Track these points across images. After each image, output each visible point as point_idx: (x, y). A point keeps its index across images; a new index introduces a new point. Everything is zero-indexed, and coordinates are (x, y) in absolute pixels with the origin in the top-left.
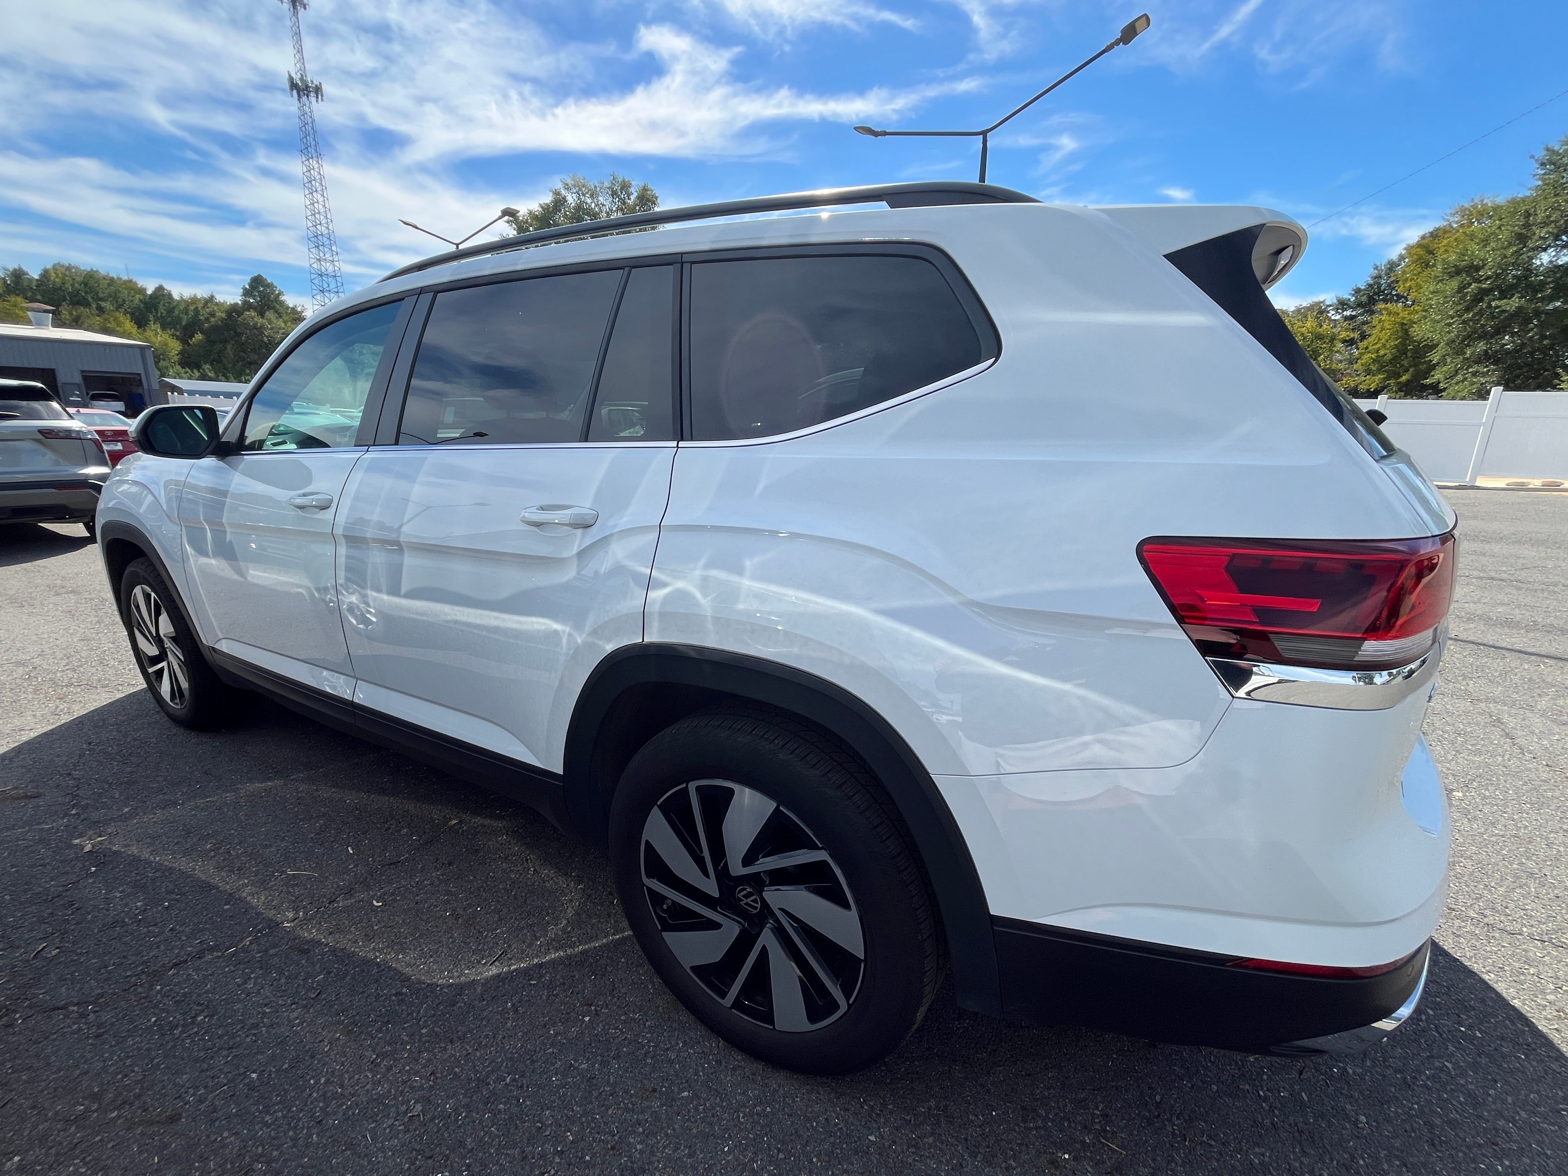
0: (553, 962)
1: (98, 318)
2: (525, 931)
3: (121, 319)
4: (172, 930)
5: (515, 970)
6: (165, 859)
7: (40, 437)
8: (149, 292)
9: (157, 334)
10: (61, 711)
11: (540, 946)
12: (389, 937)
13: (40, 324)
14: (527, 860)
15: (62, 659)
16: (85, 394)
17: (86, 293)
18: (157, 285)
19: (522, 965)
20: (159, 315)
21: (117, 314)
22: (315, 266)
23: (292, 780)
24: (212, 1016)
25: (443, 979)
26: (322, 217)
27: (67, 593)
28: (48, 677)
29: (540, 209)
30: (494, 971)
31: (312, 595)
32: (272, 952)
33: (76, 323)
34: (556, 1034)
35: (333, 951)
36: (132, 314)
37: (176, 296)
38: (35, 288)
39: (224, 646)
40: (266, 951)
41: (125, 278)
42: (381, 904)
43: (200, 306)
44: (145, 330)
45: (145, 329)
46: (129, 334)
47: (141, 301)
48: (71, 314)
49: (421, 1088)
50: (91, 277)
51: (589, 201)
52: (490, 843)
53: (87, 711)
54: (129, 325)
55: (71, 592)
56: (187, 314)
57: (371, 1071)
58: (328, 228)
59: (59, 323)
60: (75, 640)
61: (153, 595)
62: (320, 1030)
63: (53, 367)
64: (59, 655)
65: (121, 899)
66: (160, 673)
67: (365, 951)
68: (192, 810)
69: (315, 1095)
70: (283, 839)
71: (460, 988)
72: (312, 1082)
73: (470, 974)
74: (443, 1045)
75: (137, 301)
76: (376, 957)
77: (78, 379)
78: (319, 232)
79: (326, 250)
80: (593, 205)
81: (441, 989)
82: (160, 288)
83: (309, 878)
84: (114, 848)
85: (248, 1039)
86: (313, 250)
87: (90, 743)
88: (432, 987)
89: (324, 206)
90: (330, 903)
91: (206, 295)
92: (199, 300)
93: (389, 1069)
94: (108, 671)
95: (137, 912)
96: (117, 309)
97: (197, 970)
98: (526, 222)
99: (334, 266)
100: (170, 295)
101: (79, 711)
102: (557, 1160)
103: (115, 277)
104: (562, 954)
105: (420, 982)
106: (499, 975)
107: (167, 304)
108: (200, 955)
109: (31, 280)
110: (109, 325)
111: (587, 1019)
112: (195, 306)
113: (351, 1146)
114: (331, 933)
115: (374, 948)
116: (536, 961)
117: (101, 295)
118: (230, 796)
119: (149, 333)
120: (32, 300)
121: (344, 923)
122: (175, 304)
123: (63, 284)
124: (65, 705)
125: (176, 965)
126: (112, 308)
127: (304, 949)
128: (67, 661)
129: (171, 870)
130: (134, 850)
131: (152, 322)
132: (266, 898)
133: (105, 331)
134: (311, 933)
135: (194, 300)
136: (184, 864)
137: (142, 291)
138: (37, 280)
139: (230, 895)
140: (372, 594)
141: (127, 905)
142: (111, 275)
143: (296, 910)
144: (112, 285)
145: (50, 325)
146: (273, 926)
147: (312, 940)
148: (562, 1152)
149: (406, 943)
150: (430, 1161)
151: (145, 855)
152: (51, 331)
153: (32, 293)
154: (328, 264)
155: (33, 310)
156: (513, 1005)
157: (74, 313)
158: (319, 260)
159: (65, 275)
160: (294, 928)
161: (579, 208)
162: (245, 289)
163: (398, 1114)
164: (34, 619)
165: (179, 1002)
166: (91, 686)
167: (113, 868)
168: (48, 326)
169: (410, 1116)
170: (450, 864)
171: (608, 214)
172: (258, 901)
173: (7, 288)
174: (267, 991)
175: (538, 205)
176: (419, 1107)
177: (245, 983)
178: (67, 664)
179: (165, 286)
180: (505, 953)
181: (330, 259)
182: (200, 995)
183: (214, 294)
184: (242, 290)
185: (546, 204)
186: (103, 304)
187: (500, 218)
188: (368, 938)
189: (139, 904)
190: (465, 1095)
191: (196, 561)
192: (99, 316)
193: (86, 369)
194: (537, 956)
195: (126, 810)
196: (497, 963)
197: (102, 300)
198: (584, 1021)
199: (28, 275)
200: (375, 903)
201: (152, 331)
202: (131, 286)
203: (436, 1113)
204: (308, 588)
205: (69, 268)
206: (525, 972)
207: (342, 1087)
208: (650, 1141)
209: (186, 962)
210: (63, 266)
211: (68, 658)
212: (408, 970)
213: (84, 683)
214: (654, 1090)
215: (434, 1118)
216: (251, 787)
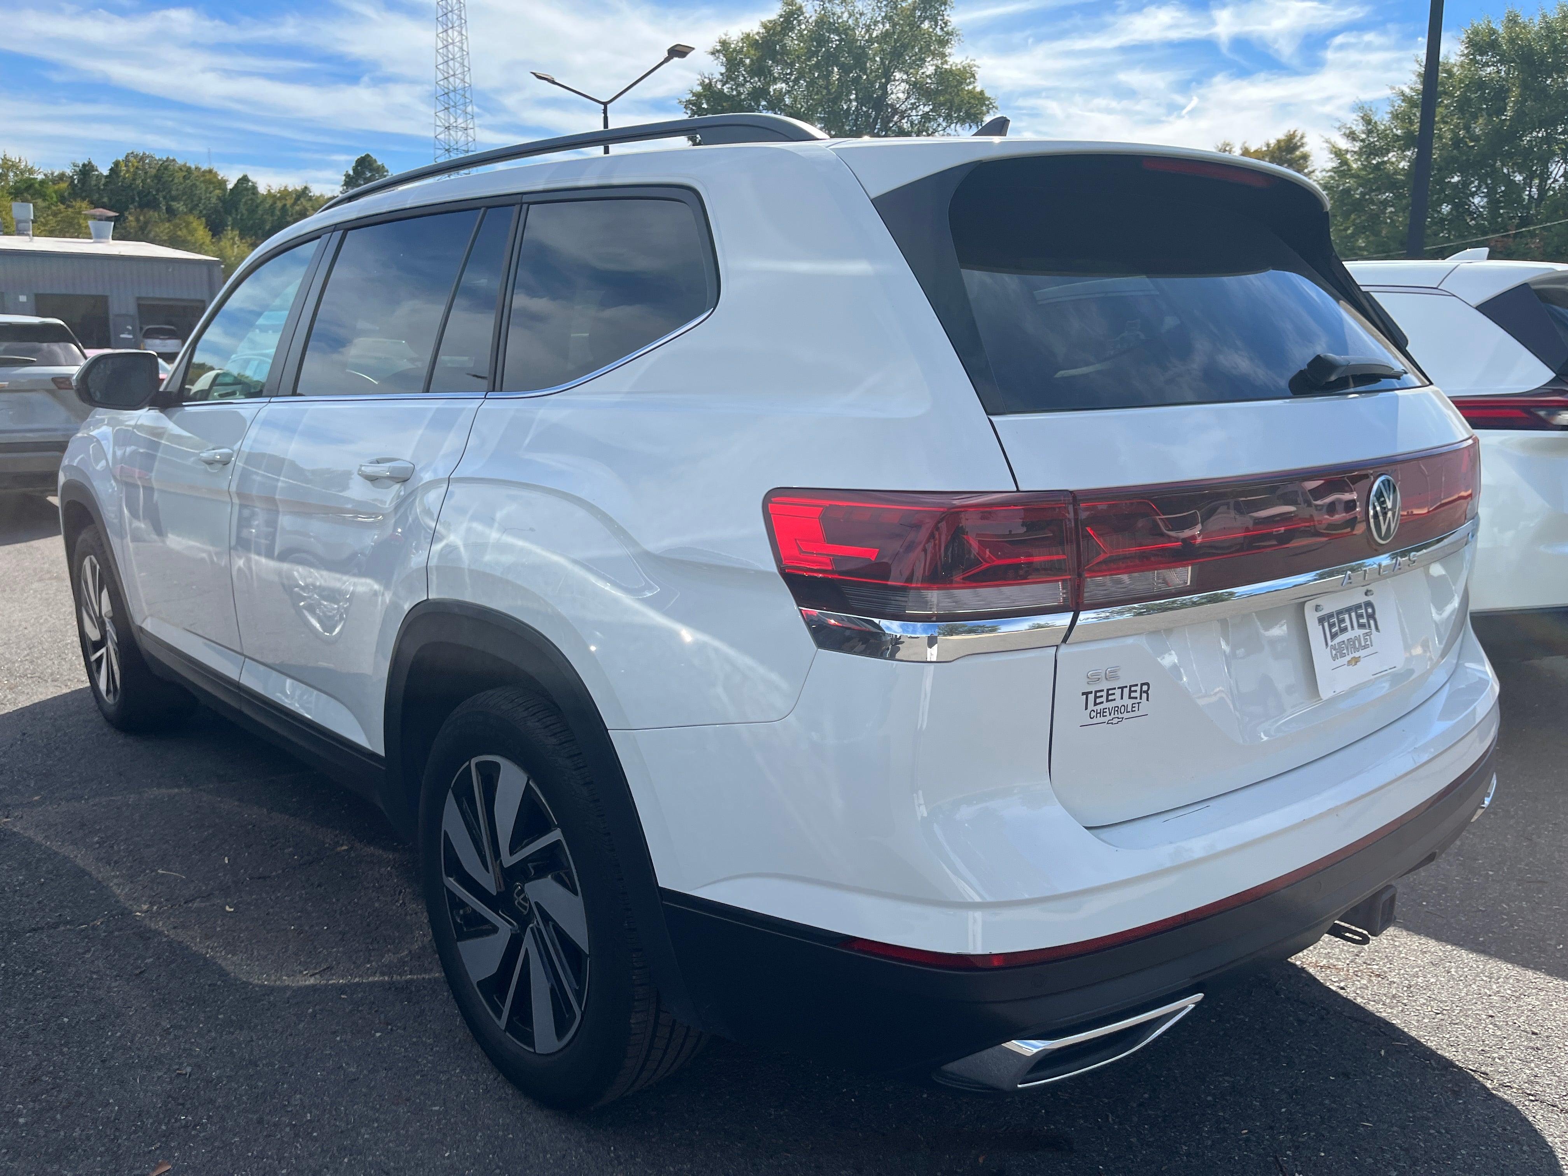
0: (373, 985)
1: (167, 225)
2: (361, 953)
3: (195, 224)
4: (39, 902)
5: (332, 985)
6: (54, 845)
7: (53, 386)
8: (230, 186)
9: (234, 243)
10: (8, 701)
11: (368, 969)
12: (227, 939)
13: (99, 237)
14: (400, 892)
15: (25, 649)
16: (138, 330)
17: (158, 191)
18: (240, 176)
19: (341, 981)
20: (239, 217)
21: (191, 218)
22: (441, 137)
23: (200, 790)
24: (48, 972)
25: (262, 979)
26: (457, 65)
27: (49, 579)
28: (6, 666)
29: (762, 30)
30: (312, 981)
31: (212, 561)
32: (116, 933)
33: (141, 235)
34: (341, 1041)
35: (170, 943)
36: (208, 217)
37: (262, 190)
38: (102, 187)
39: (149, 625)
40: (112, 932)
41: (205, 167)
42: (232, 910)
43: (289, 202)
44: (220, 240)
45: (220, 238)
46: (201, 245)
47: (219, 198)
48: (138, 220)
49: (198, 1056)
50: (166, 168)
51: (838, 10)
52: (370, 872)
53: (31, 703)
54: (202, 233)
55: (56, 578)
56: (273, 214)
57: (161, 1036)
58: (463, 80)
59: (121, 235)
60: (43, 630)
61: (98, 567)
62: (132, 999)
63: (107, 294)
64: (23, 645)
65: (7, 871)
66: (99, 660)
67: (199, 946)
68: (94, 805)
69: (108, 1043)
70: (167, 842)
71: (272, 990)
72: (109, 1034)
73: (287, 981)
74: (232, 1030)
75: (214, 200)
76: (207, 953)
77: (132, 309)
78: (451, 87)
79: (459, 112)
80: (846, 15)
81: (253, 987)
82: (244, 179)
83: (176, 878)
84: (15, 830)
85: (71, 994)
86: (441, 114)
87: (24, 734)
88: (246, 984)
89: (462, 49)
90: (185, 903)
91: (299, 188)
92: (290, 193)
93: (176, 1037)
94: (63, 665)
95: (17, 883)
96: (191, 211)
97: (49, 936)
98: (741, 51)
99: (467, 135)
100: (254, 188)
101: (24, 702)
102: (288, 1129)
103: (193, 167)
104: (386, 978)
105: (236, 979)
106: (313, 986)
107: (250, 202)
108: (56, 926)
109: (100, 176)
110: (179, 233)
111: (378, 1034)
112: (283, 202)
113: (122, 1082)
114: (175, 928)
115: (208, 946)
116: (357, 980)
117: (174, 193)
118: (132, 799)
119: (225, 243)
120: (96, 205)
121: (190, 921)
122: (259, 201)
123: (134, 180)
124: (14, 695)
125: (34, 930)
126: (185, 210)
127: (145, 935)
128: (28, 651)
129: (56, 854)
130: (31, 833)
131: (229, 228)
132: (130, 890)
133: (173, 243)
134: (159, 925)
135: (284, 194)
136: (68, 850)
137: (222, 183)
138: (107, 177)
139: (99, 882)
140: (254, 557)
141: (10, 876)
142: (188, 165)
143: (152, 904)
144: (189, 178)
145: (110, 237)
146: (126, 913)
147: (156, 930)
148: (295, 1125)
149: (239, 946)
150: (180, 1107)
151: (39, 838)
152: (111, 245)
153: (99, 194)
154: (460, 133)
155: (94, 217)
156: (314, 1011)
157: (142, 218)
158: (448, 128)
159: (137, 168)
160: (144, 918)
161: (821, 22)
162: (347, 176)
163: (169, 1069)
164: (11, 605)
165: (26, 957)
166: (42, 678)
167: (8, 846)
168: (108, 238)
169: (178, 1074)
170: (319, 885)
171: (868, 29)
172: (120, 891)
173: (73, 189)
174: (100, 963)
175: (759, 24)
176: (189, 1069)
177: (84, 953)
178: (28, 655)
179: (250, 177)
180: (329, 968)
181: (463, 125)
182: (45, 955)
183: (309, 185)
184: (344, 178)
185: (770, 22)
186: (175, 205)
187: (666, 60)
188: (207, 937)
189: (21, 878)
190: (232, 1070)
191: (130, 525)
192: (169, 221)
193: (143, 295)
194: (360, 976)
195: (36, 798)
196: (317, 976)
197: (174, 199)
198: (374, 1035)
199: (97, 170)
200: (227, 908)
201: (229, 240)
202: (211, 179)
203: (201, 1077)
204: (209, 553)
205: (142, 159)
206: (341, 989)
207: (132, 1042)
208: (379, 1134)
209: (42, 928)
210: (136, 156)
211: (30, 649)
212: (230, 968)
213: (36, 675)
214: (408, 1100)
215: (197, 1079)
216: (155, 792)
